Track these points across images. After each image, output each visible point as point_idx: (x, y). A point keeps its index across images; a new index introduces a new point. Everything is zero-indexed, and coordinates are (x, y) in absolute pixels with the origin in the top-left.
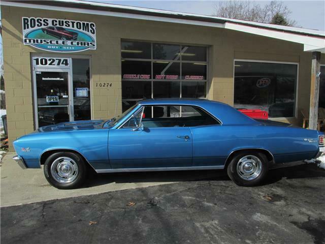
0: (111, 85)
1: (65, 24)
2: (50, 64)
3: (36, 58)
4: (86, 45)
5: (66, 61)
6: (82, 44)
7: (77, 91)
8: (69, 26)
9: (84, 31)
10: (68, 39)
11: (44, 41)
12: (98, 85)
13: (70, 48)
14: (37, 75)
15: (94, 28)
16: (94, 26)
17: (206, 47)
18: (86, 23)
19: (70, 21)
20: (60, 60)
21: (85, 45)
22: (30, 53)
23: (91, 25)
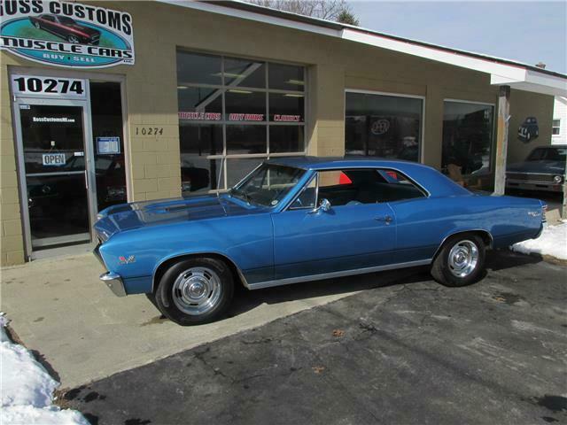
0: (161, 132)
1: (74, 11)
2: (48, 90)
3: (18, 77)
4: (117, 56)
5: (79, 84)
6: (108, 52)
7: (100, 143)
8: (83, 16)
9: (112, 29)
10: (83, 41)
11: (36, 43)
12: (140, 131)
13: (87, 59)
14: (22, 111)
15: (130, 23)
16: (129, 19)
17: (303, 67)
18: (114, 12)
19: (84, 6)
20: (66, 83)
21: (113, 54)
22: (8, 66)
23: (124, 16)
